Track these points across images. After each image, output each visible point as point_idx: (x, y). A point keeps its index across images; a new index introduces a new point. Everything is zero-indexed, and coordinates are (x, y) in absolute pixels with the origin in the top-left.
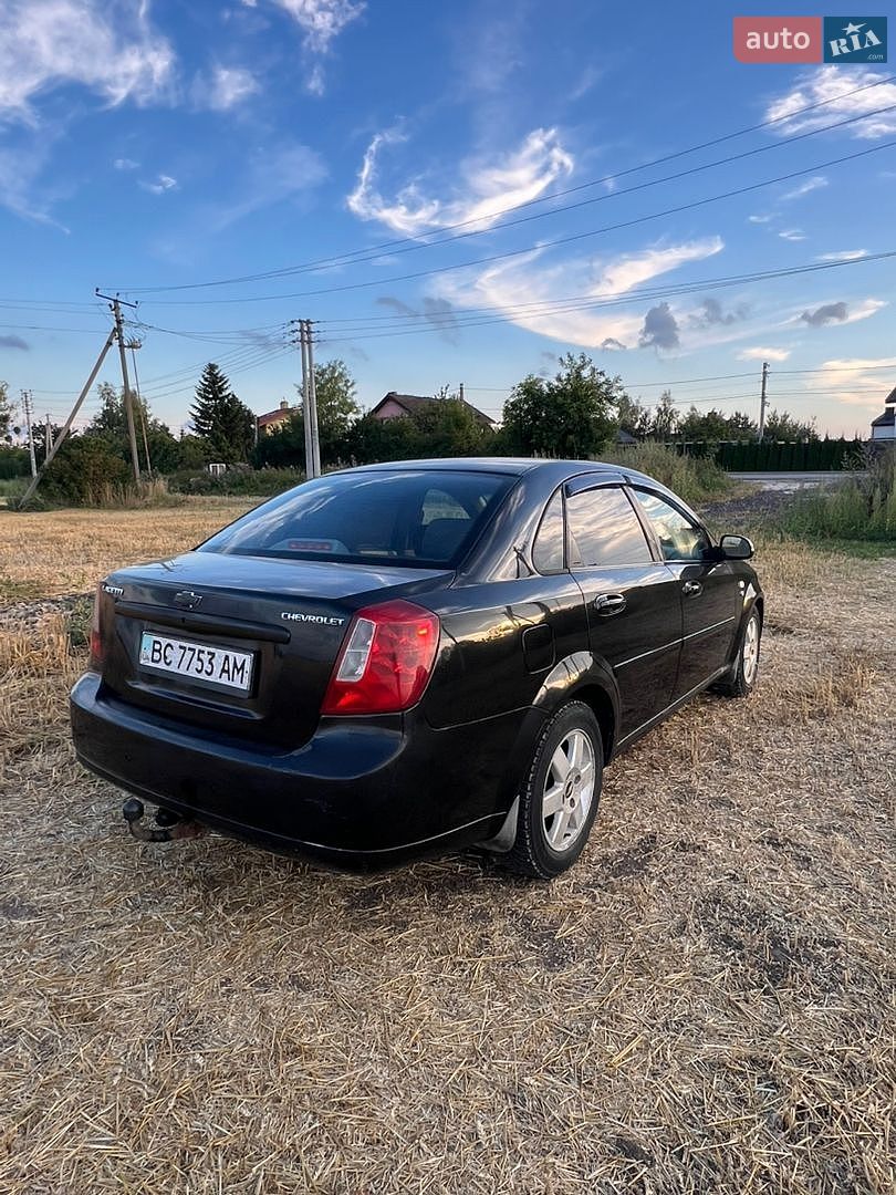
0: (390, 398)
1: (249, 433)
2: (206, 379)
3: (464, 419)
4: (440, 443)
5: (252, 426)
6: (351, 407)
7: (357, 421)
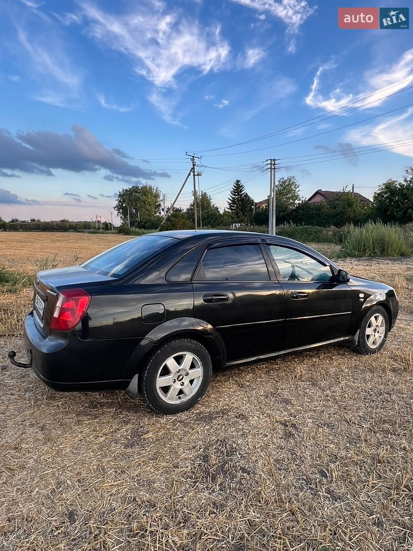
0: (318, 193)
1: (251, 210)
2: (235, 187)
3: (353, 202)
4: (338, 214)
5: (253, 207)
6: (297, 197)
7: (299, 204)
